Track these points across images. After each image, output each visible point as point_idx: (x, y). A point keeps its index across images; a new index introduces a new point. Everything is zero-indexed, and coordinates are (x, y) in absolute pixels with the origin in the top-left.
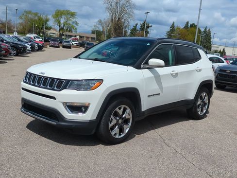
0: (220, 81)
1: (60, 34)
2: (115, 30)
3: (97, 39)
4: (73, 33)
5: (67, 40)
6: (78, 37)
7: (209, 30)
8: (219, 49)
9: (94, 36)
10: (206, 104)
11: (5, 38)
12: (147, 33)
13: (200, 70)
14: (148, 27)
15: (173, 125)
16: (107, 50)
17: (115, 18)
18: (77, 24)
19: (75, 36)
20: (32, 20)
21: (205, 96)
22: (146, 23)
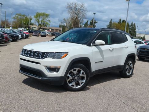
0: (141, 55)
1: (39, 28)
2: (74, 25)
3: (63, 31)
4: (47, 27)
5: (44, 31)
6: (50, 30)
7: (134, 24)
8: (141, 36)
9: (61, 29)
10: (131, 68)
11: (5, 31)
12: (95, 26)
13: (127, 47)
14: (95, 23)
15: (111, 81)
16: (69, 37)
17: (74, 17)
18: (50, 21)
19: (49, 29)
20: (21, 20)
21: (131, 63)
22: (94, 20)
